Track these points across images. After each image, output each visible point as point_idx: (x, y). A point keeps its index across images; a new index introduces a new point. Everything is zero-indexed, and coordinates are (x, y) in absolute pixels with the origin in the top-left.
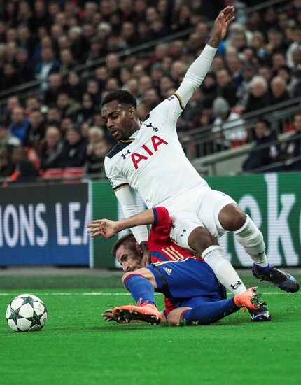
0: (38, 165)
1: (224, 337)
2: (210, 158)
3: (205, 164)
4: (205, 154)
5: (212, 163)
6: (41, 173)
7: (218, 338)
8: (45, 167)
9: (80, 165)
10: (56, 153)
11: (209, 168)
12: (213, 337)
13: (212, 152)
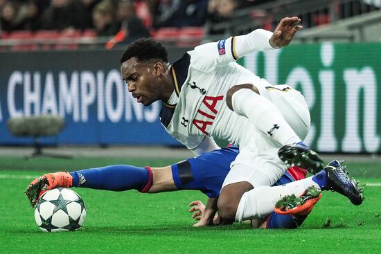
0: (148, 24)
1: (369, 237)
2: (357, 20)
3: (352, 27)
4: (351, 15)
5: (360, 27)
6: (152, 33)
7: (361, 237)
8: (157, 26)
9: (199, 24)
10: (172, 10)
11: (356, 33)
12: (356, 236)
13: (360, 13)
